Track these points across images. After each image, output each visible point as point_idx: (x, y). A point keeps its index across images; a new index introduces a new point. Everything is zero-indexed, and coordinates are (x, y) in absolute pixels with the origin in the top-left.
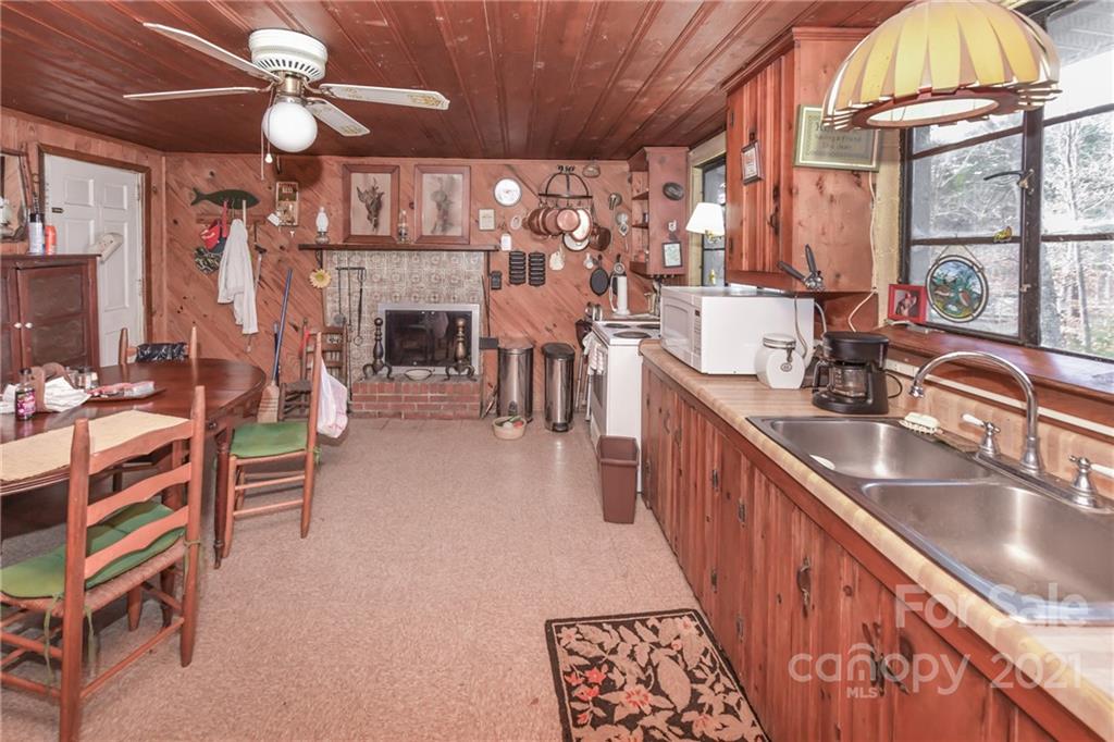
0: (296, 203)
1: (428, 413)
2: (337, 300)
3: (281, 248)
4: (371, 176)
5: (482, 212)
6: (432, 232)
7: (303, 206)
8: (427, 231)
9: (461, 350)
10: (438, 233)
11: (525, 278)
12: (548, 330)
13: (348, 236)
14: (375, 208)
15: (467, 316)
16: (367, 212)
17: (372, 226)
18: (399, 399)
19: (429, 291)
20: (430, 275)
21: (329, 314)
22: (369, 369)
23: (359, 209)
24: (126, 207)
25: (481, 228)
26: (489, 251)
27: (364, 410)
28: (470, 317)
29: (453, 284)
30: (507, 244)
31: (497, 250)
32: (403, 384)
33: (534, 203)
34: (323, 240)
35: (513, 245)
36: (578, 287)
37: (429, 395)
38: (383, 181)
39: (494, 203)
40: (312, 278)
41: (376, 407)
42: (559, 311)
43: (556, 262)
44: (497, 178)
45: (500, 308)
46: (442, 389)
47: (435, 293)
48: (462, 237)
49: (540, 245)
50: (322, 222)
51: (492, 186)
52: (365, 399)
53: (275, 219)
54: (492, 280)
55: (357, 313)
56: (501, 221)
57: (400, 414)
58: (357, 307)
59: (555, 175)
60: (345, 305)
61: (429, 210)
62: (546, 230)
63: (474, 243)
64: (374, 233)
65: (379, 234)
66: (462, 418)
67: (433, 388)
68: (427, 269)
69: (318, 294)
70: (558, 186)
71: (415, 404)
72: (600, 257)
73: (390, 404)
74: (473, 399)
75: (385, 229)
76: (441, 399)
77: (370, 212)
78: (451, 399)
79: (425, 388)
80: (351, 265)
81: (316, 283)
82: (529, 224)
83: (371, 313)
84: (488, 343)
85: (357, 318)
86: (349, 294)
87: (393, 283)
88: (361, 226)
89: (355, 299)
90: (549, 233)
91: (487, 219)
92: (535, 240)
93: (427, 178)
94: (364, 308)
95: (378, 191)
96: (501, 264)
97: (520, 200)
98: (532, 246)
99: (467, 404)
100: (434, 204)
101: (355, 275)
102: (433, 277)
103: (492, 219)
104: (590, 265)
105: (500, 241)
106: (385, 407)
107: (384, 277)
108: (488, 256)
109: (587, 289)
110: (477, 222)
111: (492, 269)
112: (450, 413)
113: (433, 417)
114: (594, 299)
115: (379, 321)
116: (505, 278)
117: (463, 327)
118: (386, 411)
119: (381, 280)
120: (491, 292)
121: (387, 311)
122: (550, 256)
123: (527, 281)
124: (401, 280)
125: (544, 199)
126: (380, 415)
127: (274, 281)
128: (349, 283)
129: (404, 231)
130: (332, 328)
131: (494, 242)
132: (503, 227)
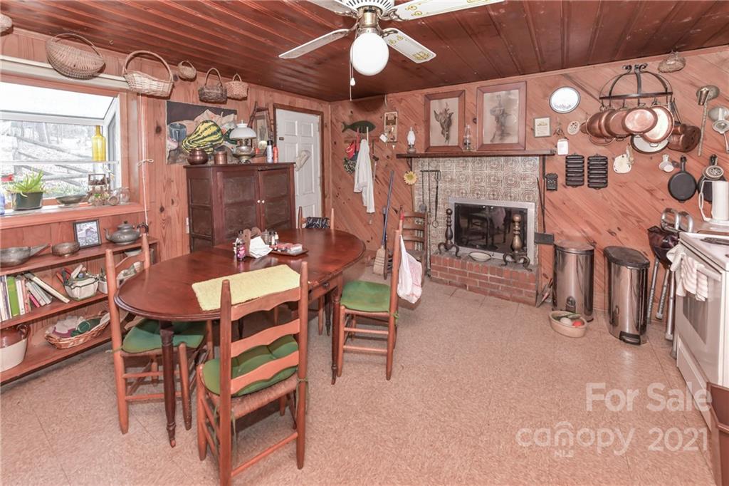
0: (396, 126)
1: (489, 290)
2: (421, 193)
3: (388, 157)
4: (444, 101)
5: (537, 121)
6: (491, 141)
7: (400, 128)
8: (487, 141)
9: (517, 242)
10: (497, 141)
11: (583, 181)
12: (611, 233)
13: (428, 148)
14: (447, 125)
15: (523, 213)
16: (441, 129)
17: (445, 139)
18: (464, 274)
19: (489, 189)
20: (489, 177)
21: (416, 203)
22: (442, 247)
23: (435, 125)
24: (312, 135)
25: (537, 135)
26: (544, 155)
27: (439, 277)
28: (526, 214)
29: (510, 185)
30: (563, 148)
31: (553, 154)
32: (468, 262)
33: (595, 107)
34: (411, 150)
35: (570, 149)
36: (651, 192)
37: (489, 275)
38: (453, 104)
39: (550, 112)
40: (405, 178)
41: (447, 277)
42: (624, 215)
43: (621, 165)
44: (555, 87)
45: (554, 206)
46: (500, 272)
47: (493, 191)
48: (518, 143)
49: (603, 148)
50: (411, 138)
51: (548, 96)
52: (440, 269)
53: (383, 138)
54: (548, 182)
55: (434, 203)
56: (557, 128)
57: (466, 286)
58: (434, 199)
59: (621, 76)
60: (426, 197)
61: (489, 122)
62: (609, 131)
63: (530, 149)
64: (446, 144)
65: (450, 145)
66: (519, 301)
67: (492, 270)
68: (487, 171)
69: (409, 188)
70: (627, 87)
71: (478, 280)
72: (683, 159)
73: (457, 276)
74: (528, 287)
75: (454, 141)
76: (500, 281)
77: (443, 128)
78: (508, 283)
79: (486, 269)
80: (431, 169)
81: (408, 181)
82: (588, 129)
83: (444, 205)
84: (542, 238)
85: (434, 207)
86: (429, 190)
87: (461, 182)
88: (437, 140)
89: (433, 193)
90: (613, 135)
91: (543, 127)
92: (596, 144)
93: (487, 96)
94: (440, 200)
95: (449, 112)
96: (557, 167)
97: (578, 106)
98: (592, 149)
99: (524, 290)
100: (494, 118)
101: (433, 176)
102: (493, 177)
103: (548, 126)
104: (669, 168)
105: (556, 147)
106: (454, 278)
107: (454, 177)
108: (544, 161)
109: (663, 193)
110: (533, 130)
111: (547, 171)
112: (507, 294)
113: (492, 294)
114: (674, 204)
115: (449, 211)
116: (561, 180)
117: (519, 222)
118: (454, 281)
119: (452, 179)
120: (547, 193)
121: (455, 204)
122: (614, 159)
123: (586, 183)
124: (466, 180)
125: (606, 103)
126: (450, 284)
127: (384, 179)
128: (429, 181)
129: (468, 141)
130: (418, 213)
131: (550, 147)
132: (559, 133)
